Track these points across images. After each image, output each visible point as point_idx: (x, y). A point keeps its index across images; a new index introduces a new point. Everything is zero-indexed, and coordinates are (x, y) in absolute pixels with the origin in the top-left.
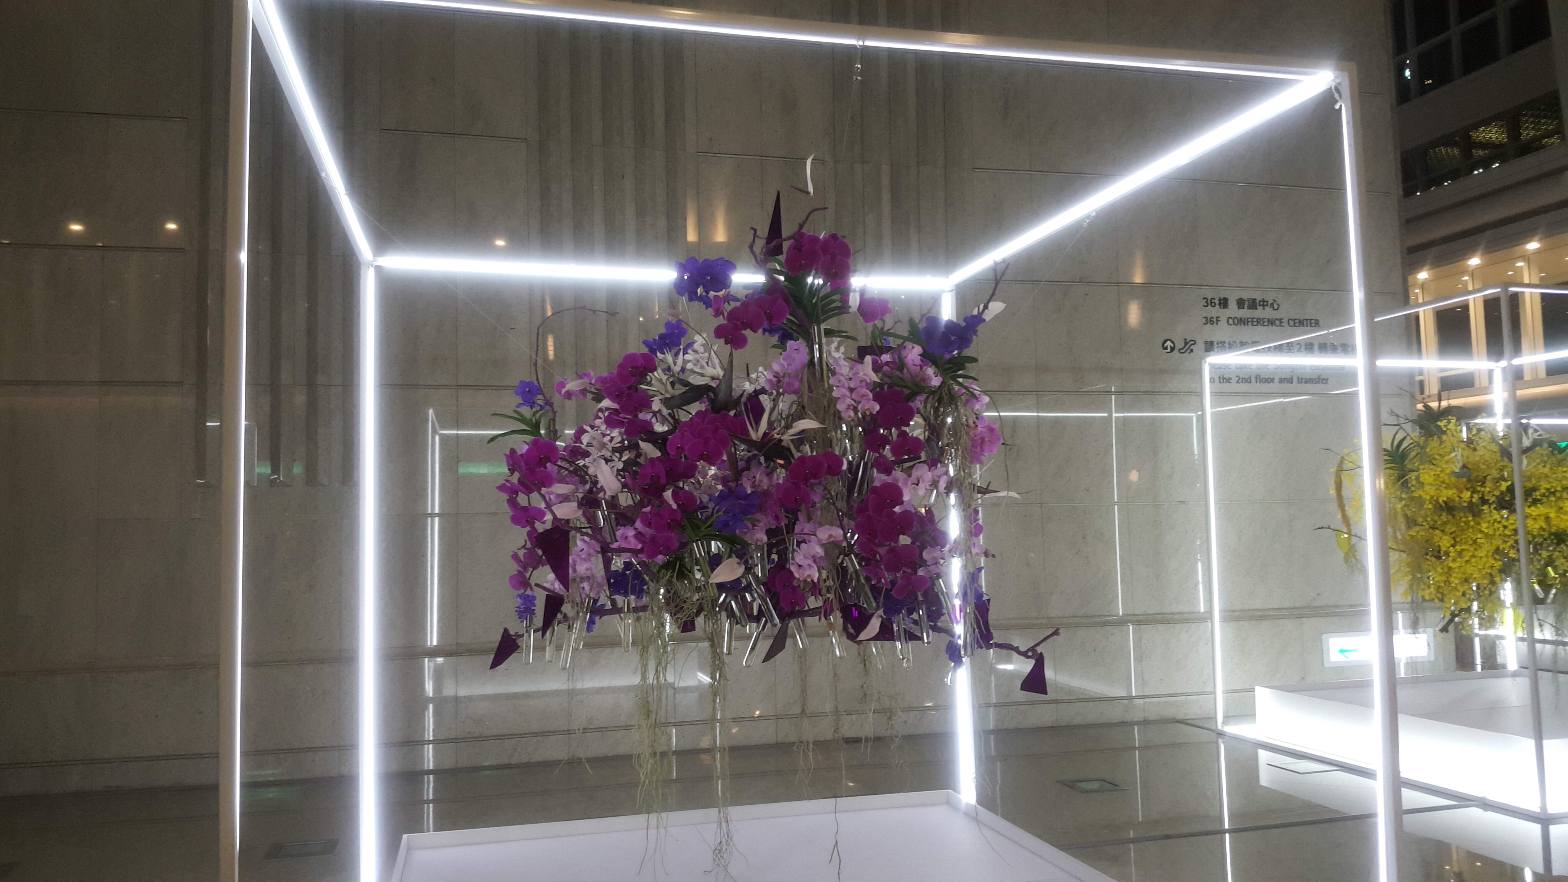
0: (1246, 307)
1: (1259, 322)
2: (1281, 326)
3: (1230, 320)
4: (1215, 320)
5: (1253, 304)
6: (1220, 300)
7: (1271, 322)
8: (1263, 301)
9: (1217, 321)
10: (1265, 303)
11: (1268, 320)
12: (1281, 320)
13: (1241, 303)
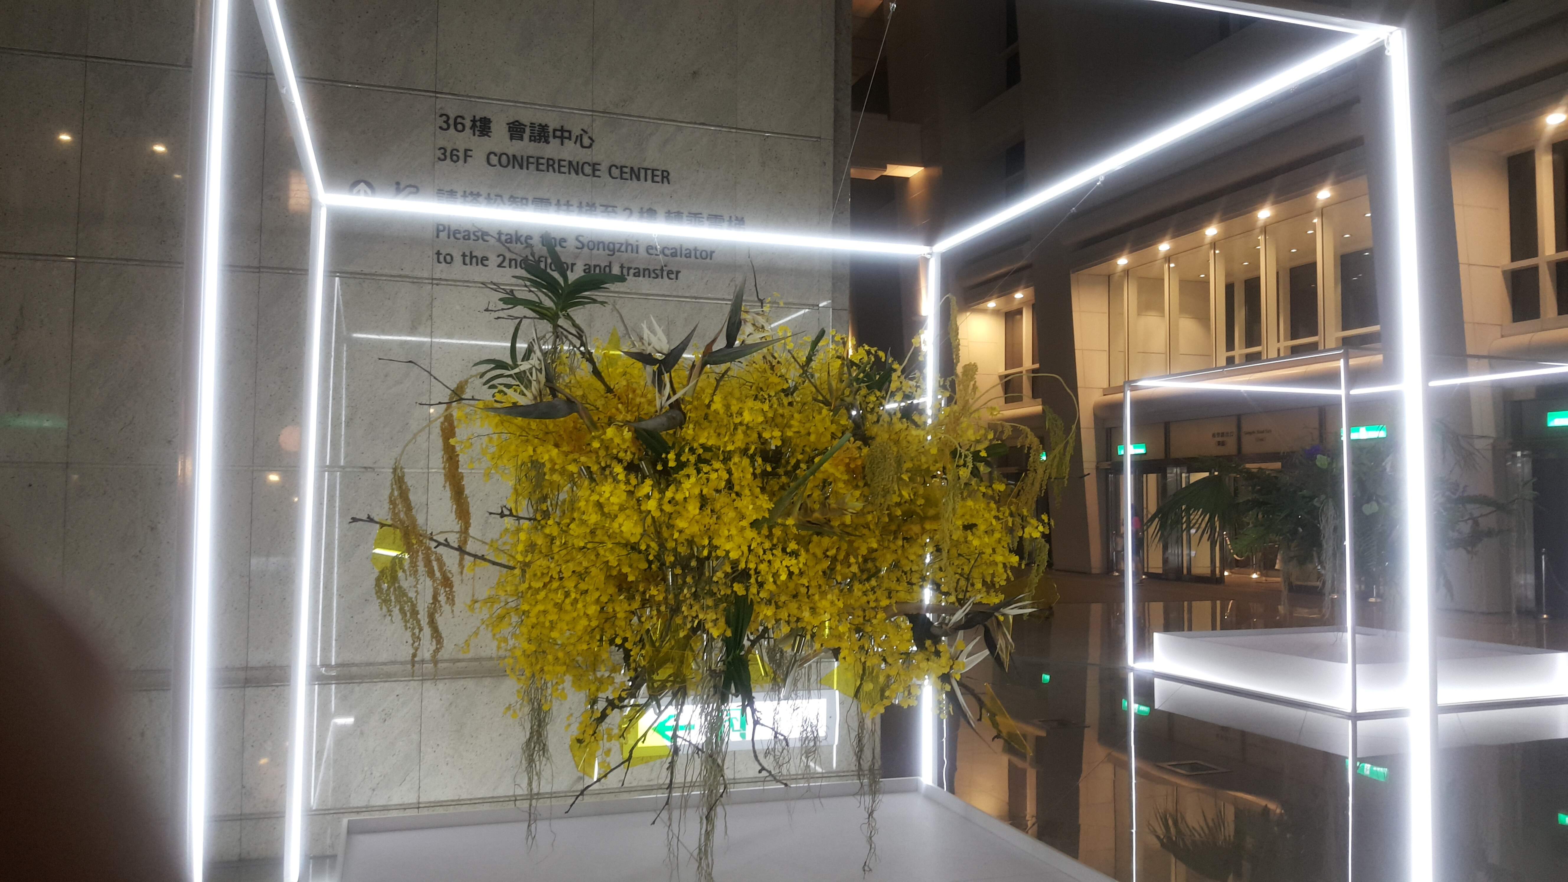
0: (526, 136)
1: (553, 165)
2: (594, 176)
3: (492, 156)
4: (461, 154)
5: (541, 134)
6: (474, 121)
7: (576, 168)
8: (562, 130)
9: (466, 156)
10: (566, 134)
11: (570, 163)
12: (594, 166)
13: (516, 130)
